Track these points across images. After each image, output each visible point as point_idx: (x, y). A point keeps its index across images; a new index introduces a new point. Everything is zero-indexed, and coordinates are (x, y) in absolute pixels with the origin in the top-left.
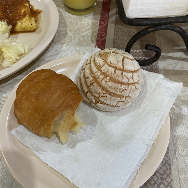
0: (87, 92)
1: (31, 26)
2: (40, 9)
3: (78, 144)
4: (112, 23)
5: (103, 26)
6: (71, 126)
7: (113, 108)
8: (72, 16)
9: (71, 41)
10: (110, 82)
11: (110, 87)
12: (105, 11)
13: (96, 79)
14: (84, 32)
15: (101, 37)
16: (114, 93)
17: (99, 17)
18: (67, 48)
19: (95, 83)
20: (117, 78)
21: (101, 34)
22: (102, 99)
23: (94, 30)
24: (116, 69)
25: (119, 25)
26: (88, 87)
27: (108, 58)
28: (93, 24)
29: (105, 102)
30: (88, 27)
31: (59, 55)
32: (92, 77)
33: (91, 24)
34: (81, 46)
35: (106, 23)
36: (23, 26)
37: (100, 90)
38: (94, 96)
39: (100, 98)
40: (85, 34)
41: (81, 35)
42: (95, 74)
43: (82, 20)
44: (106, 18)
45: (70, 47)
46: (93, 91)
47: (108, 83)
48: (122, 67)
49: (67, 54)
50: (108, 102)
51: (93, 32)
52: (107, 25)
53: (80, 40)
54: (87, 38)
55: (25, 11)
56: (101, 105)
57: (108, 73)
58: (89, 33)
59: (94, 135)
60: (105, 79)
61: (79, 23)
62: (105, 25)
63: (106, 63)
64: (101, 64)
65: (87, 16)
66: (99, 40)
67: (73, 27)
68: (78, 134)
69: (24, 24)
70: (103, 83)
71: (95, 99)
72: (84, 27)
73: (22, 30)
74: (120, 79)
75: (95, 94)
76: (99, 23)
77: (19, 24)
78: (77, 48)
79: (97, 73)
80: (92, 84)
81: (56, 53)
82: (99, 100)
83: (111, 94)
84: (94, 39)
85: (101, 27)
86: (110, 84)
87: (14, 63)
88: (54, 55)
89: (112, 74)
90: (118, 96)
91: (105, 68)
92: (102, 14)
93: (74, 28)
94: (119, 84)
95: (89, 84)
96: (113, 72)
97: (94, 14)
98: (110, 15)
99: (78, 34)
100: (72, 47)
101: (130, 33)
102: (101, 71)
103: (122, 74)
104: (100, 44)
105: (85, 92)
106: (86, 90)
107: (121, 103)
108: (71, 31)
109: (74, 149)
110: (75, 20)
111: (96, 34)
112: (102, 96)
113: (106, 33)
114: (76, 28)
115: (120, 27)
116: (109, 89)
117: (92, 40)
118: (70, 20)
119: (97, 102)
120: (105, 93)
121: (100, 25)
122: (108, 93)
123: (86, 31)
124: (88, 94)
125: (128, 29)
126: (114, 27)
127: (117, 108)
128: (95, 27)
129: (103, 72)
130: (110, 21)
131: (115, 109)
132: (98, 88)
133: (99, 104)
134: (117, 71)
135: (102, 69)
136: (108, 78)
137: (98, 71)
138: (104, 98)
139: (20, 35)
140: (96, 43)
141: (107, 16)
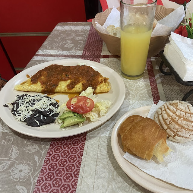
0: (167, 129)
1: (108, 89)
2: (107, 77)
3: (169, 164)
4: (159, 83)
5: (154, 86)
6: (165, 150)
7: (187, 139)
8: (129, 80)
9: (134, 97)
10: (184, 121)
11: (184, 124)
12: (151, 76)
13: (173, 120)
14: (141, 91)
15: (155, 94)
16: (187, 128)
17: (148, 80)
18: (134, 102)
19: (173, 123)
20: (188, 118)
21: (154, 92)
22: (179, 133)
23: (148, 89)
24: (186, 113)
25: (165, 85)
26: (167, 125)
27: (178, 106)
28: (146, 85)
29: (181, 135)
30: (143, 87)
31: (130, 107)
32: (170, 118)
33: (144, 85)
34: (143, 100)
35: (155, 84)
36: (102, 89)
37: (178, 127)
38: (173, 131)
39: (178, 132)
40: (142, 92)
41: (140, 93)
42: (172, 117)
43: (137, 83)
44: (154, 81)
45: (135, 101)
46: (172, 128)
47: (183, 122)
48: (189, 112)
49: (135, 106)
50: (183, 135)
51: (148, 91)
52: (156, 85)
53: (141, 96)
54: (145, 95)
55: (102, 80)
56: (178, 137)
57: (181, 116)
58: (145, 91)
59: (177, 158)
60: (180, 119)
61: (136, 85)
62: (155, 85)
63: (177, 109)
64: (174, 110)
65: (139, 80)
66: (154, 96)
67: (132, 88)
68: (166, 158)
69: (102, 87)
70: (179, 122)
71: (174, 134)
72: (140, 87)
73: (100, 92)
74: (190, 119)
75: (174, 130)
76: (150, 84)
77: (98, 88)
78: (140, 101)
79: (173, 116)
80: (171, 123)
81: (127, 105)
82: (177, 134)
83: (185, 129)
84: (150, 95)
85: (153, 87)
86: (184, 122)
87: (106, 113)
88: (126, 107)
89: (184, 116)
90: (190, 130)
91: (178, 112)
92: (150, 78)
93: (134, 88)
94: (190, 122)
95: (168, 123)
96: (185, 115)
97: (144, 78)
98: (156, 78)
99: (138, 93)
100: (137, 102)
101: (175, 90)
102: (176, 114)
103: (190, 116)
104: (156, 98)
105: (165, 129)
106: (166, 127)
107: (192, 135)
108: (132, 90)
109: (167, 167)
110: (132, 83)
111: (151, 91)
112: (179, 131)
113: (158, 91)
114: (135, 88)
115: (167, 86)
116: (184, 126)
117: (149, 96)
118: (128, 83)
119: (175, 136)
120: (181, 128)
121: (151, 85)
122: (183, 129)
123: (142, 90)
124: (168, 131)
125: (172, 87)
126: (162, 86)
127: (189, 139)
128: (148, 87)
129: (177, 115)
130: (157, 82)
131: (188, 140)
132: (176, 125)
133: (177, 137)
134: (187, 114)
135: (176, 113)
136: (182, 118)
137: (173, 114)
138: (181, 132)
139: (99, 95)
140: (153, 98)
141: (154, 79)
